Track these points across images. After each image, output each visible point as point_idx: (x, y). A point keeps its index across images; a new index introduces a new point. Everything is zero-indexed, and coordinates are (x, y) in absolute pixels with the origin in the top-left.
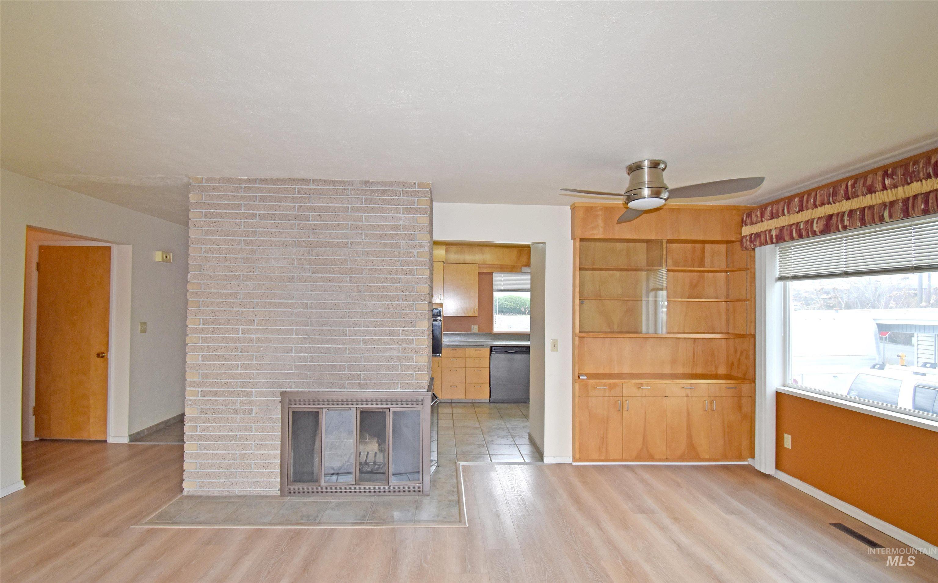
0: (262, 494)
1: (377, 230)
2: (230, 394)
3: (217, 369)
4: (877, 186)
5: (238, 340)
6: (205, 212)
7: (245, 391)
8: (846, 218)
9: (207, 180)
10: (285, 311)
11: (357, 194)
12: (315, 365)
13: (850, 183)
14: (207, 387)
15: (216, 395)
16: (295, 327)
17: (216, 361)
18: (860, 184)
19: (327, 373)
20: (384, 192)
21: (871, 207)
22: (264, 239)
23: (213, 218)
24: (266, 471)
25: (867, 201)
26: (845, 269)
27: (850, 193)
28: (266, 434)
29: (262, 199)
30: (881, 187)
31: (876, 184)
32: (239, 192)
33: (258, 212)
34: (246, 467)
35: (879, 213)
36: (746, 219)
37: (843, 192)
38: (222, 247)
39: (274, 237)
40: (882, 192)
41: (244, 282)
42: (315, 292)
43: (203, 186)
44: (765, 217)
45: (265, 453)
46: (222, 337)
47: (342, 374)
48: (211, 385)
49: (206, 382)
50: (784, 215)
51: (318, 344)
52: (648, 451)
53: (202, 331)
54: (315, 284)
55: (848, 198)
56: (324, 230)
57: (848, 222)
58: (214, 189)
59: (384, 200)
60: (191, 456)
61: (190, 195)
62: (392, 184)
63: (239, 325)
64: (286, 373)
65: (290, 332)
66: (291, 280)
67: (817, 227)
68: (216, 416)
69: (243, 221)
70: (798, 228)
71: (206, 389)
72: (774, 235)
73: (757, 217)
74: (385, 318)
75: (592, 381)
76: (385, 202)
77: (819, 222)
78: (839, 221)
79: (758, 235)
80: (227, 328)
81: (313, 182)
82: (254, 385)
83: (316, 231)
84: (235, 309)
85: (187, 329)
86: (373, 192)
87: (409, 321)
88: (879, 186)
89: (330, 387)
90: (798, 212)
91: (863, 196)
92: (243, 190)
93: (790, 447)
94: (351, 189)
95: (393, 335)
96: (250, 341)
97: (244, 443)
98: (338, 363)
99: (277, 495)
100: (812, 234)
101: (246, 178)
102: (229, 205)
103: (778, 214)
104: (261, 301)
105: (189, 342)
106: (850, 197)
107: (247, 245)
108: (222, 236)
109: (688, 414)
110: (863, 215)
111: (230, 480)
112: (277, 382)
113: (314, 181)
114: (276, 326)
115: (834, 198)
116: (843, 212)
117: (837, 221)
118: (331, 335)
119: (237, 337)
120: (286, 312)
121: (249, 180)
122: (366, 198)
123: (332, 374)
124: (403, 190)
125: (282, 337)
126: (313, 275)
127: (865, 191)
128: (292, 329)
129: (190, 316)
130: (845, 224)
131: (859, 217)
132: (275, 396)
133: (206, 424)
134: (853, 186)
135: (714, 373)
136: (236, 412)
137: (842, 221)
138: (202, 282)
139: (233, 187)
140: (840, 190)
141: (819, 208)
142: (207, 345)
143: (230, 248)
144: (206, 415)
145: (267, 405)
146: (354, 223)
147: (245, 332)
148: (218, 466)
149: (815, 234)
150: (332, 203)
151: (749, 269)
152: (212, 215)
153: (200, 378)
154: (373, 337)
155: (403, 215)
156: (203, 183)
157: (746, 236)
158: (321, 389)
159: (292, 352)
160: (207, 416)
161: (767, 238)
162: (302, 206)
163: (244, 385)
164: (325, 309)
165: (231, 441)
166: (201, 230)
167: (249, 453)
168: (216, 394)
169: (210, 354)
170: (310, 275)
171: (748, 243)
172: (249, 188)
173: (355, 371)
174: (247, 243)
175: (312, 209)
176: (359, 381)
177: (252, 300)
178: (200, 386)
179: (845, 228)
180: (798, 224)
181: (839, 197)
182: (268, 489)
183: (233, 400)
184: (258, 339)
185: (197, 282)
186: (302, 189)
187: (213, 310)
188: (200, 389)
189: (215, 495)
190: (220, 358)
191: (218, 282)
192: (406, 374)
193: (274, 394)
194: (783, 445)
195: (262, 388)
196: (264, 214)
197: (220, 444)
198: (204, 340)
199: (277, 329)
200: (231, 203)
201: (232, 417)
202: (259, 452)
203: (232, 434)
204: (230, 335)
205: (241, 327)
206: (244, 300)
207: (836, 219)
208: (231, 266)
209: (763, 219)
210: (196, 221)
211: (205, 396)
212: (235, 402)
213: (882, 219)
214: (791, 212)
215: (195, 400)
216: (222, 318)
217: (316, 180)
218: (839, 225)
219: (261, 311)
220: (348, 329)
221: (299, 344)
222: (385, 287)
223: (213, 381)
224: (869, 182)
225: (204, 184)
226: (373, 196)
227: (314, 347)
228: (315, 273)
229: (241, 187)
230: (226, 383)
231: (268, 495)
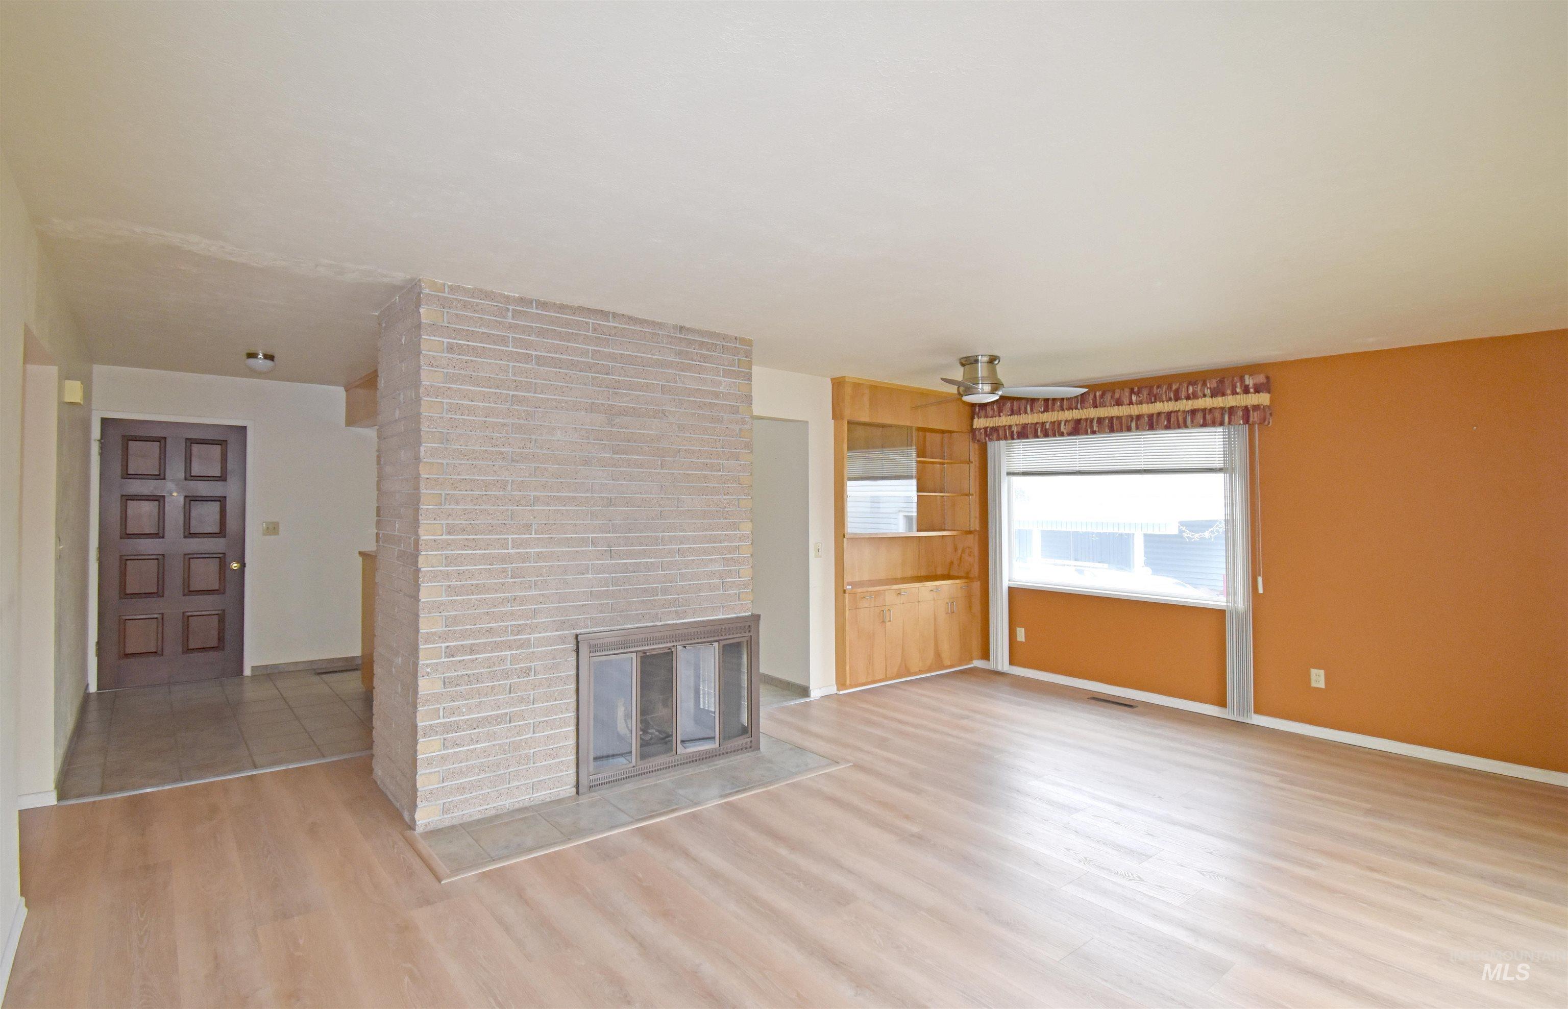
0: (548, 800)
1: (694, 397)
2: (497, 646)
3: (474, 608)
4: (1125, 400)
5: (504, 559)
6: (448, 343)
7: (520, 640)
8: (1095, 424)
9: (450, 287)
10: (578, 510)
11: (671, 343)
12: (620, 590)
13: (1098, 394)
14: (457, 640)
15: (472, 652)
16: (592, 534)
17: (473, 595)
18: (1108, 396)
19: (635, 601)
20: (702, 344)
21: (1119, 418)
22: (546, 396)
23: (463, 355)
24: (554, 761)
25: (1115, 411)
26: (1078, 468)
27: (1098, 403)
28: (551, 703)
29: (541, 333)
30: (1128, 402)
31: (1124, 398)
32: (504, 317)
33: (534, 353)
34: (523, 762)
35: (1127, 424)
36: (979, 410)
37: (1091, 401)
38: (480, 404)
39: (559, 396)
40: (1128, 406)
41: (515, 464)
42: (619, 481)
43: (445, 298)
44: (1004, 412)
45: (551, 735)
46: (480, 555)
47: (655, 600)
48: (464, 635)
49: (455, 632)
50: (1026, 412)
51: (624, 559)
52: (906, 666)
53: (448, 545)
54: (618, 469)
55: (1096, 406)
56: (629, 390)
57: (1097, 428)
58: (465, 306)
59: (703, 356)
60: (429, 762)
61: (422, 311)
62: (711, 334)
63: (508, 534)
64: (580, 605)
65: (584, 541)
66: (586, 462)
67: (1065, 429)
68: (472, 686)
69: (511, 364)
70: (1044, 428)
71: (455, 643)
72: (1015, 431)
73: (994, 411)
74: (705, 519)
75: (859, 590)
76: (705, 358)
77: (1067, 424)
78: (1088, 426)
79: (995, 429)
80: (490, 539)
81: (614, 317)
82: (533, 628)
83: (618, 390)
84: (502, 507)
85: (420, 543)
86: (690, 342)
87: (732, 522)
88: (1126, 401)
89: (640, 621)
90: (1042, 412)
91: (1110, 406)
92: (510, 314)
93: (1023, 640)
94: (663, 335)
95: (715, 542)
96: (525, 558)
97: (519, 723)
98: (649, 584)
99: (571, 795)
100: (1058, 435)
101: (517, 295)
102: (488, 335)
103: (1020, 411)
104: (542, 494)
105: (423, 566)
106: (1098, 405)
107: (519, 404)
108: (478, 385)
109: (935, 619)
110: (1112, 424)
111: (497, 788)
112: (568, 620)
113: (615, 315)
114: (565, 533)
115: (1082, 405)
116: (1091, 419)
117: (1086, 426)
118: (641, 544)
119: (505, 553)
120: (580, 512)
121: (522, 301)
122: (680, 350)
123: (642, 602)
124: (723, 346)
125: (574, 551)
126: (615, 456)
127: (1113, 402)
128: (589, 537)
129: (423, 521)
130: (1095, 429)
131: (1108, 426)
132: (564, 643)
133: (456, 703)
134: (1102, 396)
135: (934, 574)
136: (506, 675)
137: (1092, 427)
138: (444, 462)
139: (496, 308)
140: (1088, 398)
141: (1066, 411)
142: (456, 568)
143: (493, 408)
144: (455, 687)
145: (554, 658)
146: (667, 384)
147: (517, 544)
148: (476, 770)
149: (1062, 434)
150: (638, 352)
151: (972, 462)
152: (461, 350)
153: (444, 626)
154: (692, 546)
155: (724, 379)
156: (444, 292)
157: (980, 429)
158: (627, 625)
159: (588, 573)
160: (458, 688)
161: (1006, 434)
162: (598, 351)
163: (519, 630)
164: (632, 506)
165: (499, 724)
166: (442, 373)
167: (527, 739)
168: (472, 650)
169: (461, 583)
170: (610, 455)
171: (983, 436)
172: (520, 312)
173: (671, 595)
174: (516, 400)
175: (612, 357)
176: (675, 609)
177: (528, 494)
178: (446, 640)
179: (1094, 432)
180: (1043, 424)
181: (1087, 405)
182: (557, 790)
183: (501, 656)
184: (538, 554)
185: (436, 461)
186: (599, 325)
187: (466, 509)
188: (444, 645)
189: (475, 818)
190: (480, 589)
191: (473, 463)
192: (729, 594)
193: (563, 640)
194: (1016, 638)
195: (545, 632)
196: (544, 357)
197: (479, 733)
198: (449, 560)
199: (567, 538)
200: (492, 332)
201: (499, 685)
202: (543, 734)
203: (500, 712)
204: (494, 550)
205: (510, 537)
206: (514, 493)
207: (1085, 424)
208: (494, 438)
209: (1002, 414)
210: (434, 357)
211: (453, 656)
212: (503, 660)
213: (1129, 429)
214: (1034, 411)
215: (437, 664)
216: (479, 522)
217: (618, 315)
218: (1088, 430)
219: (543, 510)
220: (661, 534)
221: (598, 559)
222: (705, 477)
223: (467, 629)
224: (1117, 396)
225: (446, 295)
226: (689, 348)
227: (619, 564)
228: (617, 453)
229: (508, 310)
230: (489, 630)
231: (557, 798)
